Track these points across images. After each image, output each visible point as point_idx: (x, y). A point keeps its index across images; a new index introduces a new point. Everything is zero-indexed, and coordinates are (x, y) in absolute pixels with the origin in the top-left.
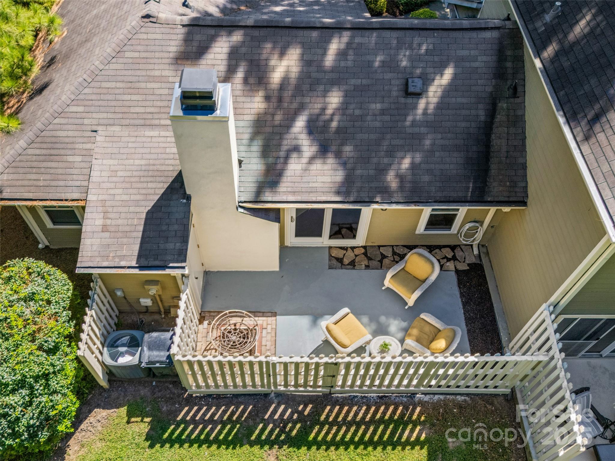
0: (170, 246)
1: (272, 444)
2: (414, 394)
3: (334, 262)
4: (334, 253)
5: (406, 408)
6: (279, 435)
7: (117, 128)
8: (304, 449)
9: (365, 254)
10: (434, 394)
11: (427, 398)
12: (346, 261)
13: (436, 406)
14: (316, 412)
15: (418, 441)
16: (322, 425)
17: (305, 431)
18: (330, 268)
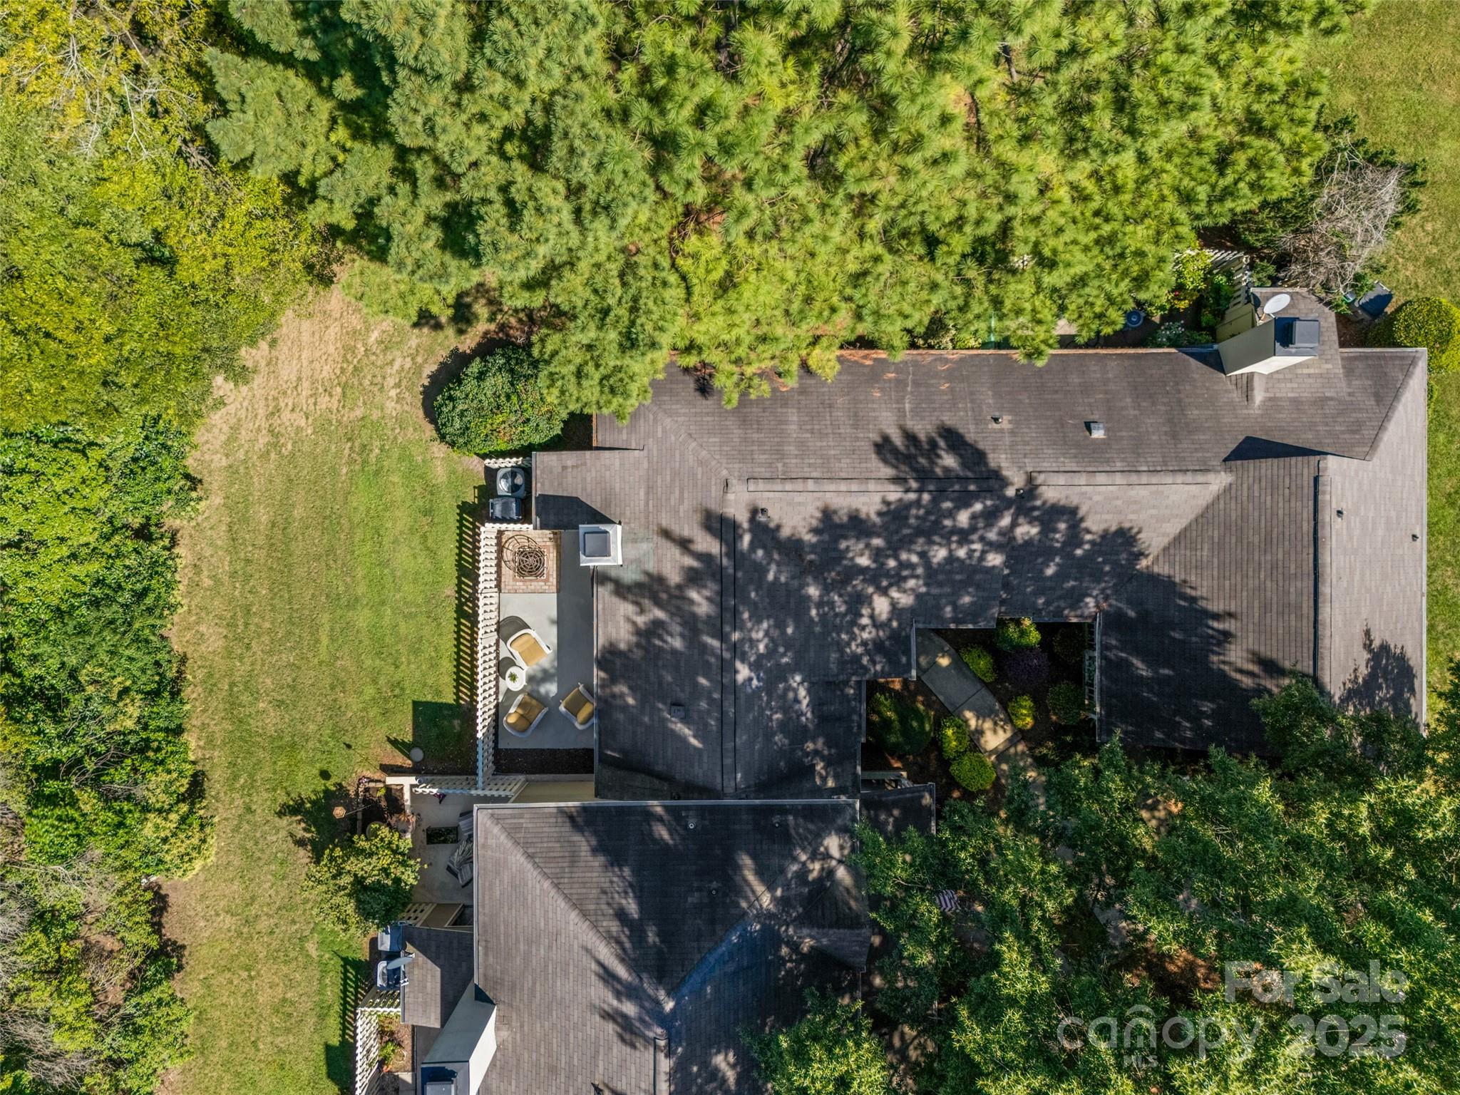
0: (550, 517)
1: (458, 592)
7: (646, 467)
8: (456, 616)
15: (459, 698)
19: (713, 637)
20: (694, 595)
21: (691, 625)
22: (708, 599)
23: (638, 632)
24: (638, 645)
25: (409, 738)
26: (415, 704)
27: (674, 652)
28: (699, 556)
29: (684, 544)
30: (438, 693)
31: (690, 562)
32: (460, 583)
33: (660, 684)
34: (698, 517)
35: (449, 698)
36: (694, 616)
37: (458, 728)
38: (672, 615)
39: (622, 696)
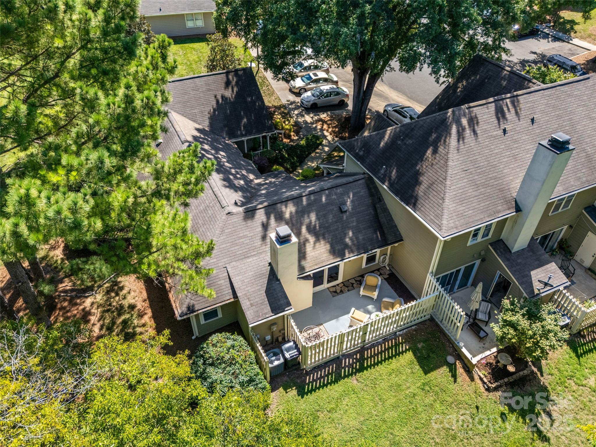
0: (282, 302)
1: (352, 375)
2: (396, 333)
3: (333, 293)
4: (331, 290)
5: (395, 339)
6: (352, 371)
7: (234, 263)
8: (365, 371)
9: (344, 285)
10: (403, 330)
11: (401, 333)
12: (338, 291)
13: (406, 334)
14: (362, 355)
15: (406, 350)
16: (367, 359)
17: (362, 365)
18: (333, 296)
19: (302, 201)
20: (287, 216)
21: (302, 212)
22: (286, 207)
23: (317, 240)
24: (324, 238)
25: (445, 369)
26: (426, 373)
27: (318, 218)
28: (268, 218)
29: (265, 227)
30: (412, 363)
31: (272, 221)
32: (345, 376)
33: (336, 222)
34: (249, 223)
35: (409, 355)
36: (297, 212)
37: (422, 344)
38: (301, 224)
39: (351, 239)
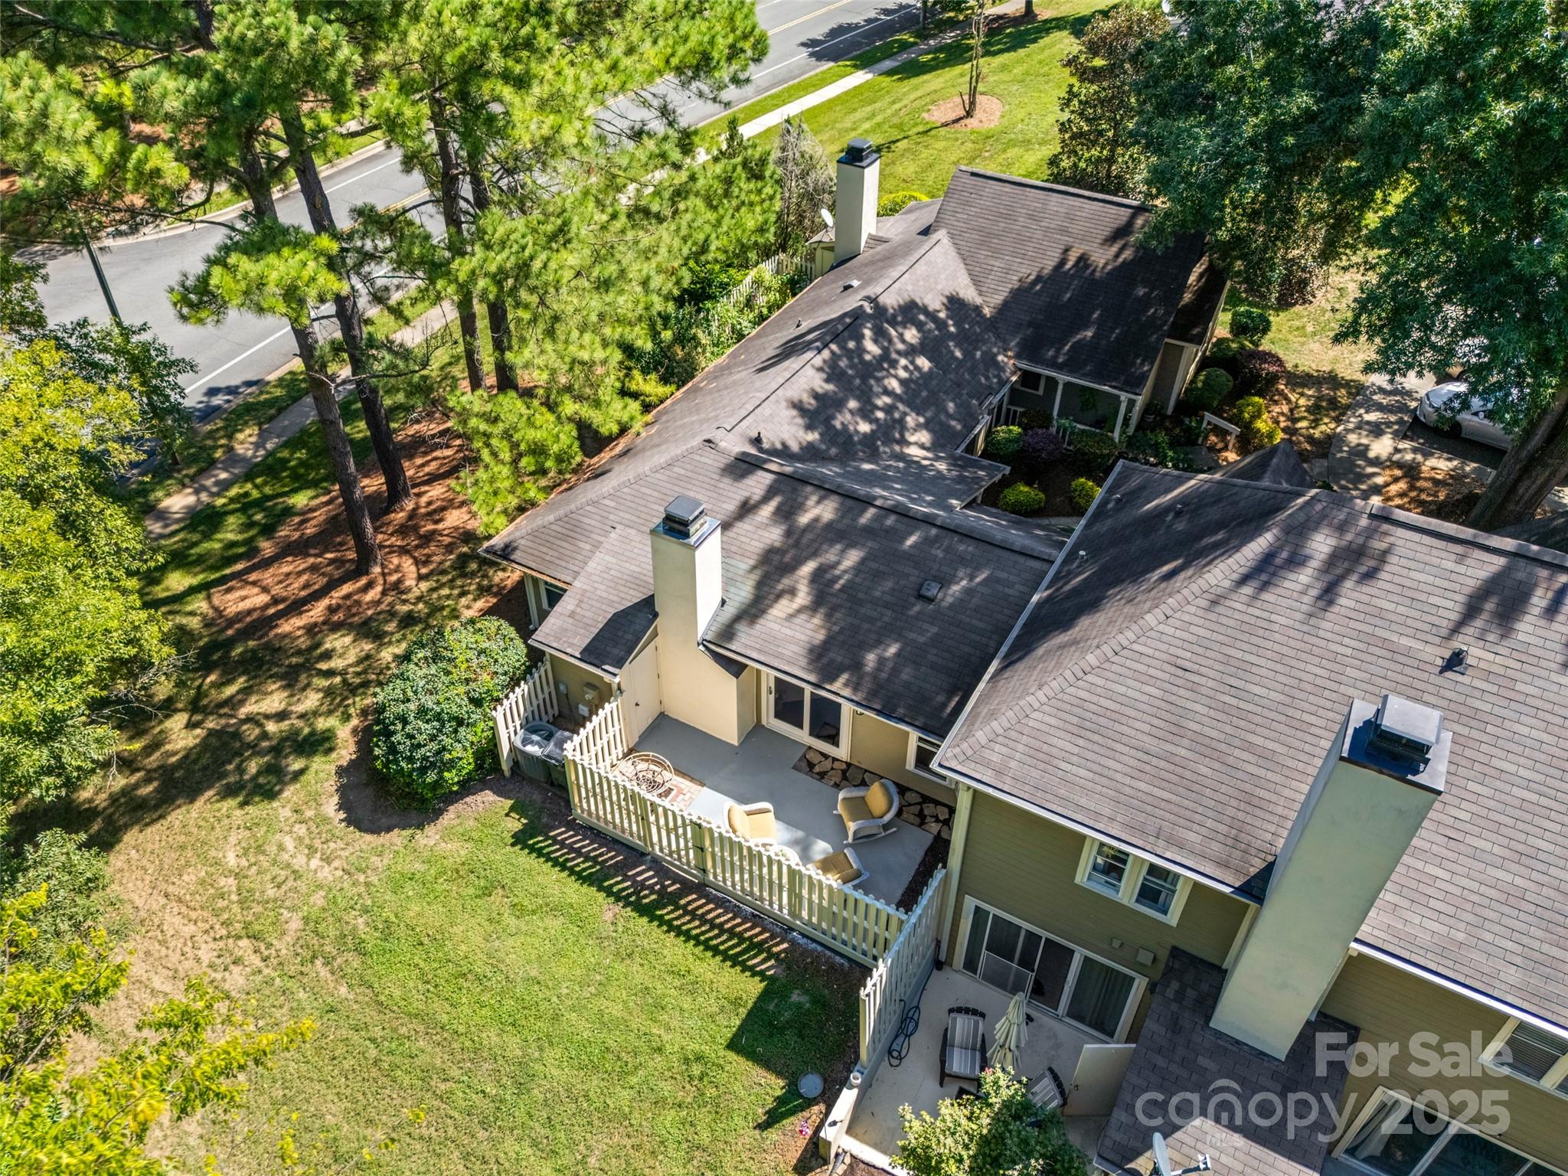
0: (616, 651)
1: (618, 899)
2: (792, 930)
3: (804, 764)
4: (810, 756)
5: (772, 937)
6: (629, 895)
8: (645, 919)
9: (844, 772)
10: (814, 941)
11: (802, 941)
12: (817, 769)
13: (806, 953)
14: (680, 894)
15: (762, 974)
16: (677, 908)
17: (658, 904)
18: (795, 768)
19: (863, 511)
20: (804, 519)
21: (837, 533)
22: (819, 502)
23: (813, 608)
24: (828, 616)
25: (776, 1086)
26: (733, 1045)
27: (859, 568)
28: (766, 499)
29: (746, 509)
30: (736, 1002)
31: (768, 510)
32: (609, 892)
33: (887, 605)
34: (726, 483)
35: (753, 988)
36: (829, 525)
37: (804, 999)
38: (814, 554)
